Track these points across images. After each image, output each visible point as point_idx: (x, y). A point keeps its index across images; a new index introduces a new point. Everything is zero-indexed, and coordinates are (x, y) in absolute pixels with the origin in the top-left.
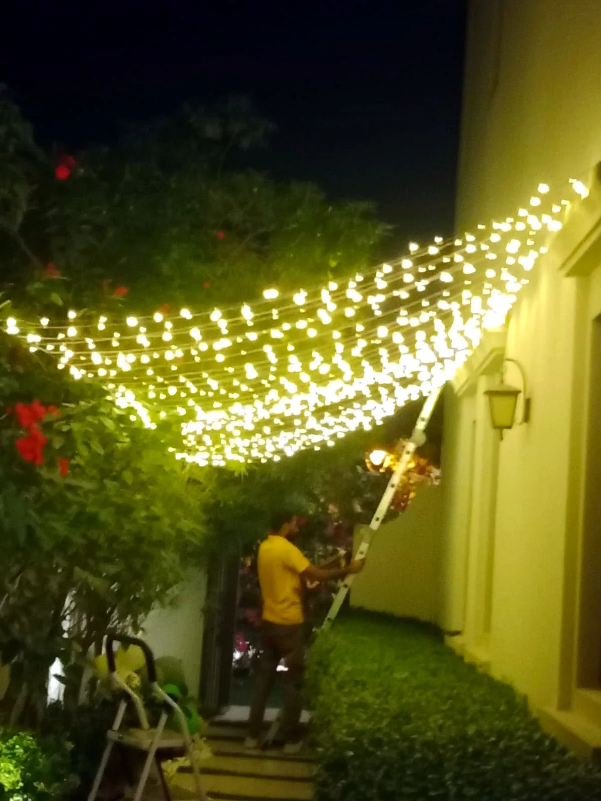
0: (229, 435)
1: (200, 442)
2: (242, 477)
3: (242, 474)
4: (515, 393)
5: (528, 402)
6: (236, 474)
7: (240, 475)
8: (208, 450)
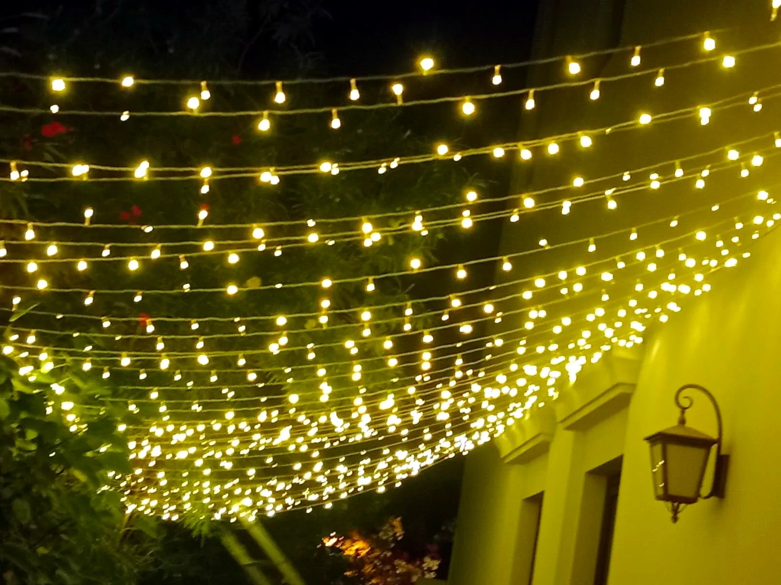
0: (195, 474)
1: (150, 480)
2: (203, 540)
3: (203, 536)
4: (704, 444)
5: (723, 463)
6: (195, 534)
7: (200, 536)
8: (159, 495)
